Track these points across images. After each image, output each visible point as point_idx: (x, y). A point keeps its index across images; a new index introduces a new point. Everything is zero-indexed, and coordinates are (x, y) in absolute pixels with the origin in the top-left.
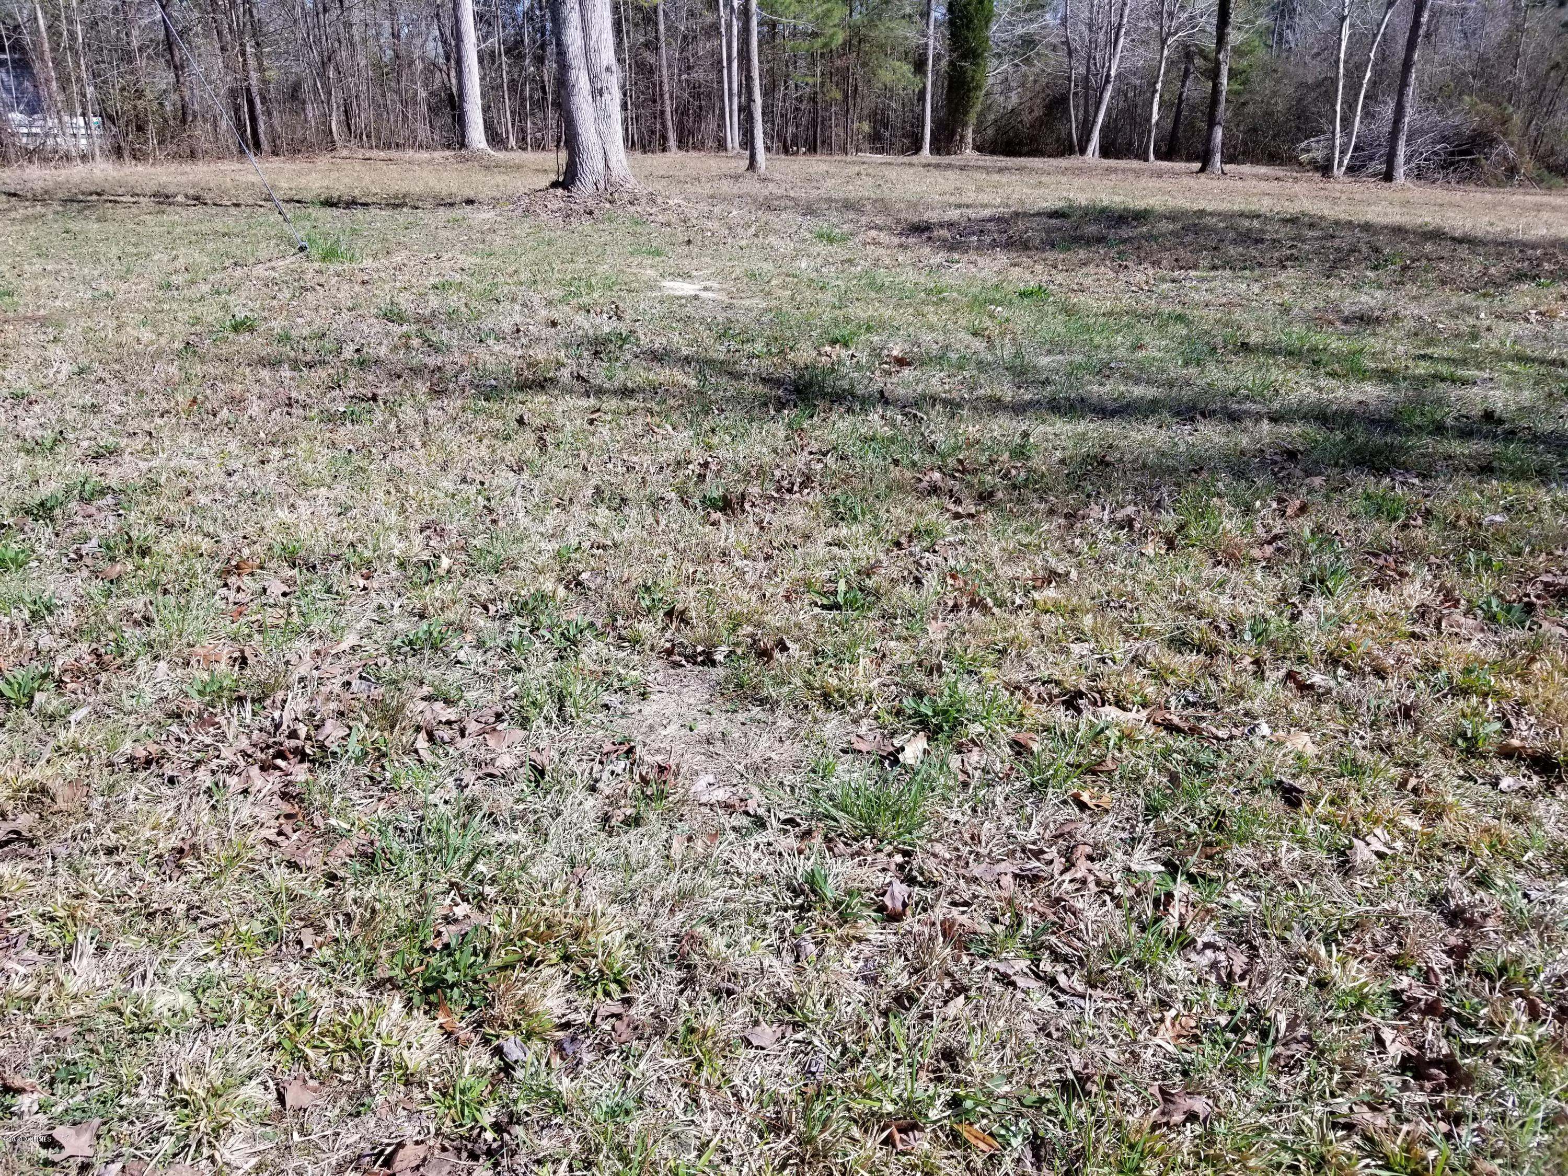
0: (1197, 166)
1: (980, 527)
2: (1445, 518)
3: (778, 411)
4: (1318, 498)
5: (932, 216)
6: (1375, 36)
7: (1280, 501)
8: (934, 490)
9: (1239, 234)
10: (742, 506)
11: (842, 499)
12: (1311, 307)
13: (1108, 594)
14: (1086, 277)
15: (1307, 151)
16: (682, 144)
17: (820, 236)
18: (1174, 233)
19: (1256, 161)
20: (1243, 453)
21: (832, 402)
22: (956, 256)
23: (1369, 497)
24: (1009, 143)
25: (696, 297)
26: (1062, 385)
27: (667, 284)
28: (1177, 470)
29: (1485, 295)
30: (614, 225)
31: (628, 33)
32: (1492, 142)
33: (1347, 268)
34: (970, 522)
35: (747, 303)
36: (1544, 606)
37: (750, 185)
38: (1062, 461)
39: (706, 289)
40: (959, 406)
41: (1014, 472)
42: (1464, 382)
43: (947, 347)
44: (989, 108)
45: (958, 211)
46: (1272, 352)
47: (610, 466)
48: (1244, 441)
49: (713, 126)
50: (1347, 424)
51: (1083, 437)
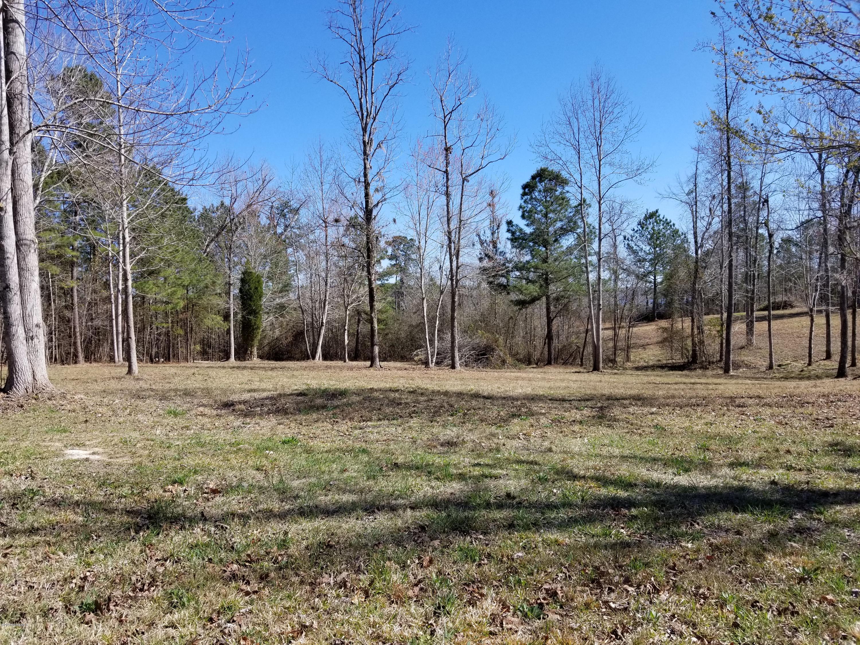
0: (368, 363)
1: (260, 599)
2: (497, 558)
3: (137, 532)
4: (437, 553)
5: (235, 398)
6: (438, 306)
7: (419, 558)
8: (234, 577)
9: (390, 401)
10: (108, 606)
11: (176, 592)
12: (426, 439)
13: (335, 636)
14: (317, 429)
15: (417, 355)
16: (87, 359)
17: (170, 412)
18: (360, 402)
19: (395, 360)
20: (399, 530)
21: (171, 523)
22: (248, 420)
23: (461, 550)
24: (276, 354)
25: (87, 460)
26: (305, 498)
27: (68, 452)
28: (367, 545)
29: (500, 426)
30: (37, 413)
31: (54, 301)
32: (493, 350)
33: (440, 416)
34: (254, 596)
35: (120, 460)
36: (547, 604)
37: (129, 384)
38: (307, 548)
39: (94, 453)
40: (248, 517)
41: (280, 558)
42: (496, 477)
43: (242, 479)
44: (265, 337)
45: (249, 394)
46: (409, 468)
47: (15, 588)
48: (399, 523)
49: (107, 349)
50: (447, 507)
51: (317, 531)
